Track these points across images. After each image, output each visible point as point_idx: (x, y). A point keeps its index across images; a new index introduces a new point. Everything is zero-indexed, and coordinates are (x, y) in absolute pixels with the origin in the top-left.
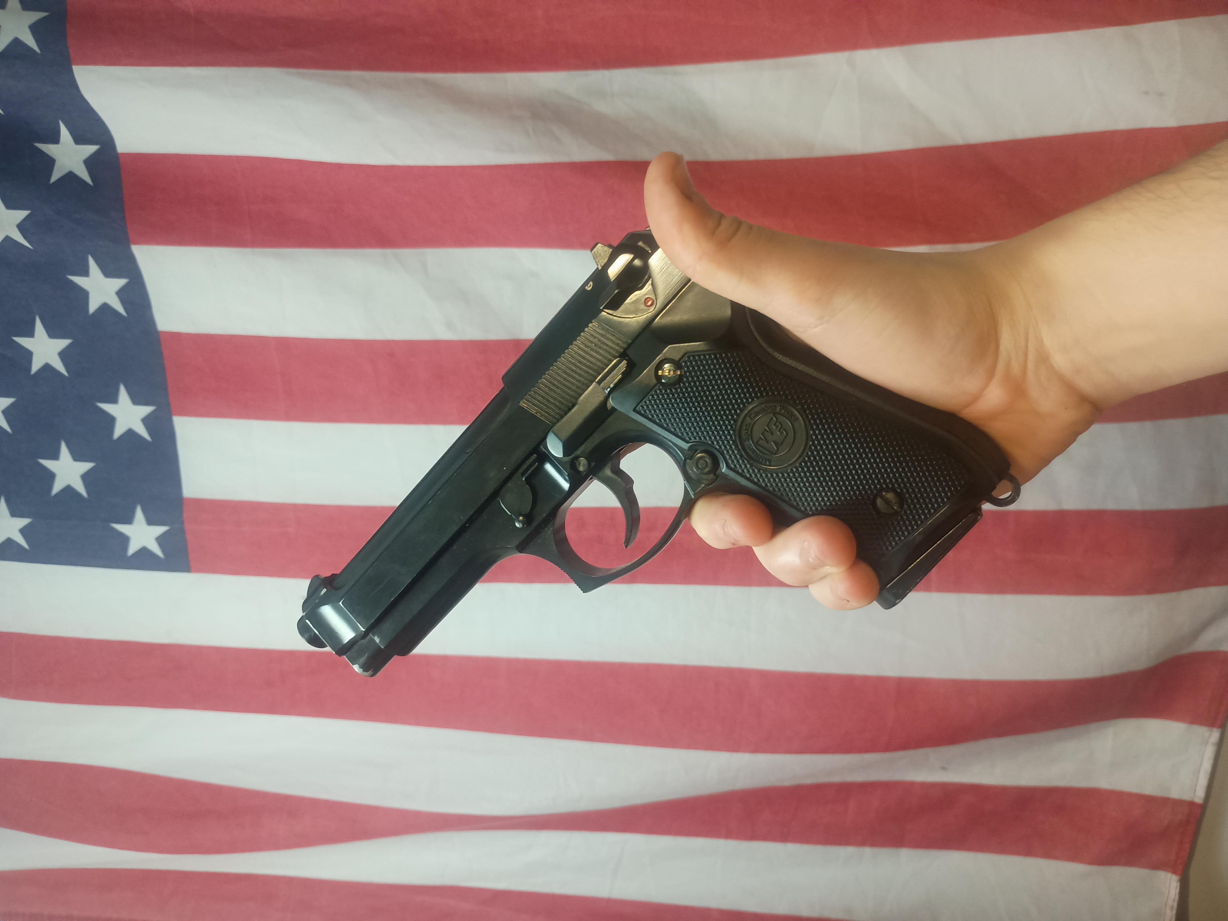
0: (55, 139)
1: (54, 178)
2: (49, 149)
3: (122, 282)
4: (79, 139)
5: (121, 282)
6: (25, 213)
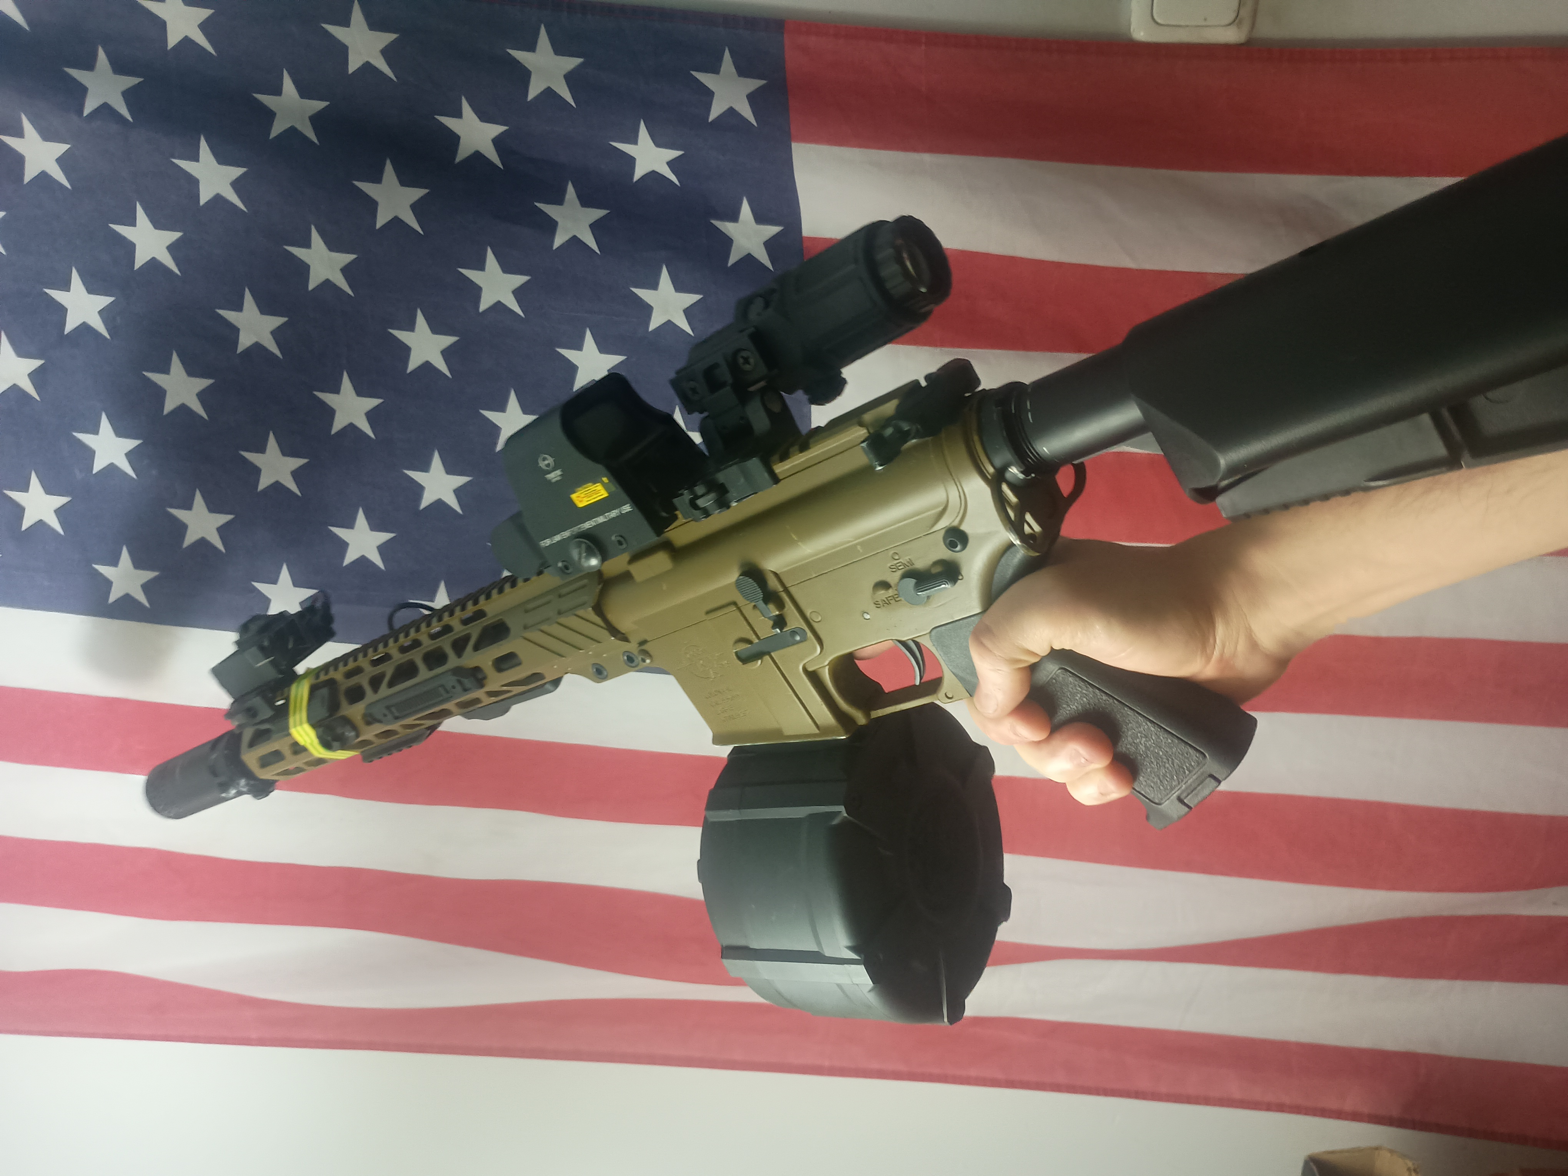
0: (734, 217)
1: (732, 261)
2: (727, 227)
4: (760, 218)
6: (697, 297)
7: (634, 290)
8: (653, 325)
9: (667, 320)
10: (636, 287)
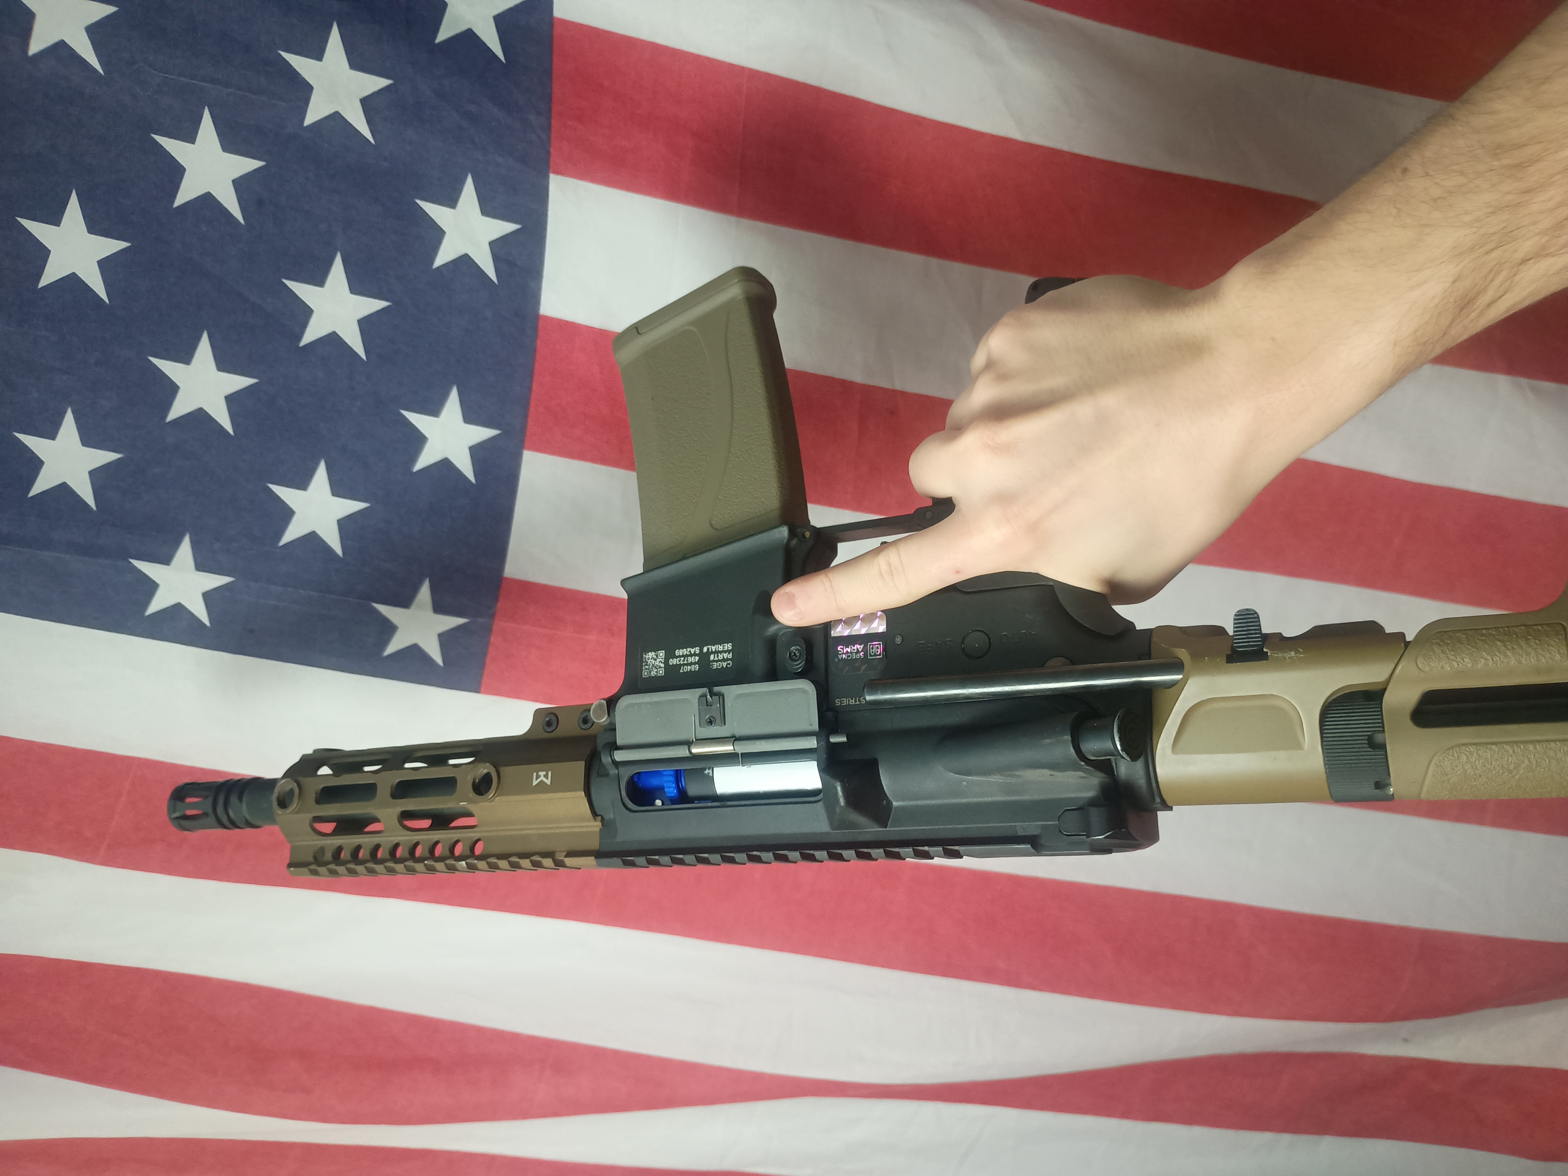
1: (443, 35)
3: (508, 227)
5: (504, 228)
6: (383, 82)
7: (284, 55)
8: (310, 118)
9: (332, 111)
10: (287, 51)
